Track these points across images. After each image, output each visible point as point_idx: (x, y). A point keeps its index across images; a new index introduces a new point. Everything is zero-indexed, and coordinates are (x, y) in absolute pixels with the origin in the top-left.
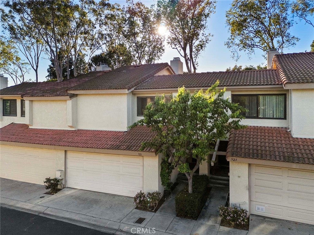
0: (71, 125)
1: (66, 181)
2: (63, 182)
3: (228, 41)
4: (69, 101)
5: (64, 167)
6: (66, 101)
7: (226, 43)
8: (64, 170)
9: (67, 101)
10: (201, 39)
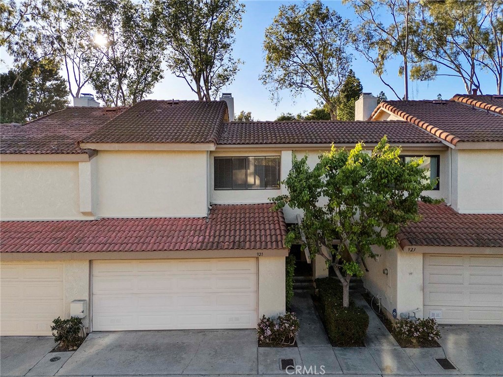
0: (89, 210)
1: (91, 321)
2: (86, 323)
3: (265, 74)
4: (84, 163)
5: (87, 294)
6: (77, 163)
7: (261, 77)
8: (87, 299)
9: (79, 163)
10: (227, 67)
